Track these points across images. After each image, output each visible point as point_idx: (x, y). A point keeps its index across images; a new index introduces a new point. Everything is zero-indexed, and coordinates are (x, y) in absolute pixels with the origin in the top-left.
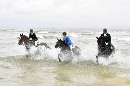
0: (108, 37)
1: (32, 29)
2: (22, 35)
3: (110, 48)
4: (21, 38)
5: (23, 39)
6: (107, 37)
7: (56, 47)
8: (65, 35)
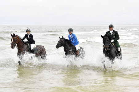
0: (115, 34)
1: (29, 29)
3: (117, 50)
6: (113, 34)
7: (58, 47)
8: (71, 32)
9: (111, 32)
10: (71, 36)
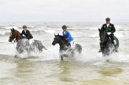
0: (111, 27)
1: (25, 26)
4: (11, 34)
7: (54, 44)
8: (65, 29)
9: (108, 25)
10: (65, 32)
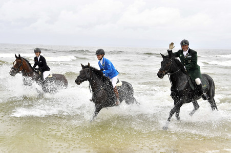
2: (19, 58)
4: (15, 62)
5: (21, 66)
6: (189, 57)
7: (78, 81)
9: (185, 53)
